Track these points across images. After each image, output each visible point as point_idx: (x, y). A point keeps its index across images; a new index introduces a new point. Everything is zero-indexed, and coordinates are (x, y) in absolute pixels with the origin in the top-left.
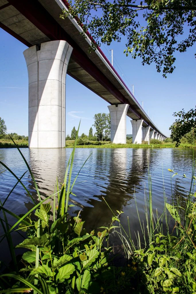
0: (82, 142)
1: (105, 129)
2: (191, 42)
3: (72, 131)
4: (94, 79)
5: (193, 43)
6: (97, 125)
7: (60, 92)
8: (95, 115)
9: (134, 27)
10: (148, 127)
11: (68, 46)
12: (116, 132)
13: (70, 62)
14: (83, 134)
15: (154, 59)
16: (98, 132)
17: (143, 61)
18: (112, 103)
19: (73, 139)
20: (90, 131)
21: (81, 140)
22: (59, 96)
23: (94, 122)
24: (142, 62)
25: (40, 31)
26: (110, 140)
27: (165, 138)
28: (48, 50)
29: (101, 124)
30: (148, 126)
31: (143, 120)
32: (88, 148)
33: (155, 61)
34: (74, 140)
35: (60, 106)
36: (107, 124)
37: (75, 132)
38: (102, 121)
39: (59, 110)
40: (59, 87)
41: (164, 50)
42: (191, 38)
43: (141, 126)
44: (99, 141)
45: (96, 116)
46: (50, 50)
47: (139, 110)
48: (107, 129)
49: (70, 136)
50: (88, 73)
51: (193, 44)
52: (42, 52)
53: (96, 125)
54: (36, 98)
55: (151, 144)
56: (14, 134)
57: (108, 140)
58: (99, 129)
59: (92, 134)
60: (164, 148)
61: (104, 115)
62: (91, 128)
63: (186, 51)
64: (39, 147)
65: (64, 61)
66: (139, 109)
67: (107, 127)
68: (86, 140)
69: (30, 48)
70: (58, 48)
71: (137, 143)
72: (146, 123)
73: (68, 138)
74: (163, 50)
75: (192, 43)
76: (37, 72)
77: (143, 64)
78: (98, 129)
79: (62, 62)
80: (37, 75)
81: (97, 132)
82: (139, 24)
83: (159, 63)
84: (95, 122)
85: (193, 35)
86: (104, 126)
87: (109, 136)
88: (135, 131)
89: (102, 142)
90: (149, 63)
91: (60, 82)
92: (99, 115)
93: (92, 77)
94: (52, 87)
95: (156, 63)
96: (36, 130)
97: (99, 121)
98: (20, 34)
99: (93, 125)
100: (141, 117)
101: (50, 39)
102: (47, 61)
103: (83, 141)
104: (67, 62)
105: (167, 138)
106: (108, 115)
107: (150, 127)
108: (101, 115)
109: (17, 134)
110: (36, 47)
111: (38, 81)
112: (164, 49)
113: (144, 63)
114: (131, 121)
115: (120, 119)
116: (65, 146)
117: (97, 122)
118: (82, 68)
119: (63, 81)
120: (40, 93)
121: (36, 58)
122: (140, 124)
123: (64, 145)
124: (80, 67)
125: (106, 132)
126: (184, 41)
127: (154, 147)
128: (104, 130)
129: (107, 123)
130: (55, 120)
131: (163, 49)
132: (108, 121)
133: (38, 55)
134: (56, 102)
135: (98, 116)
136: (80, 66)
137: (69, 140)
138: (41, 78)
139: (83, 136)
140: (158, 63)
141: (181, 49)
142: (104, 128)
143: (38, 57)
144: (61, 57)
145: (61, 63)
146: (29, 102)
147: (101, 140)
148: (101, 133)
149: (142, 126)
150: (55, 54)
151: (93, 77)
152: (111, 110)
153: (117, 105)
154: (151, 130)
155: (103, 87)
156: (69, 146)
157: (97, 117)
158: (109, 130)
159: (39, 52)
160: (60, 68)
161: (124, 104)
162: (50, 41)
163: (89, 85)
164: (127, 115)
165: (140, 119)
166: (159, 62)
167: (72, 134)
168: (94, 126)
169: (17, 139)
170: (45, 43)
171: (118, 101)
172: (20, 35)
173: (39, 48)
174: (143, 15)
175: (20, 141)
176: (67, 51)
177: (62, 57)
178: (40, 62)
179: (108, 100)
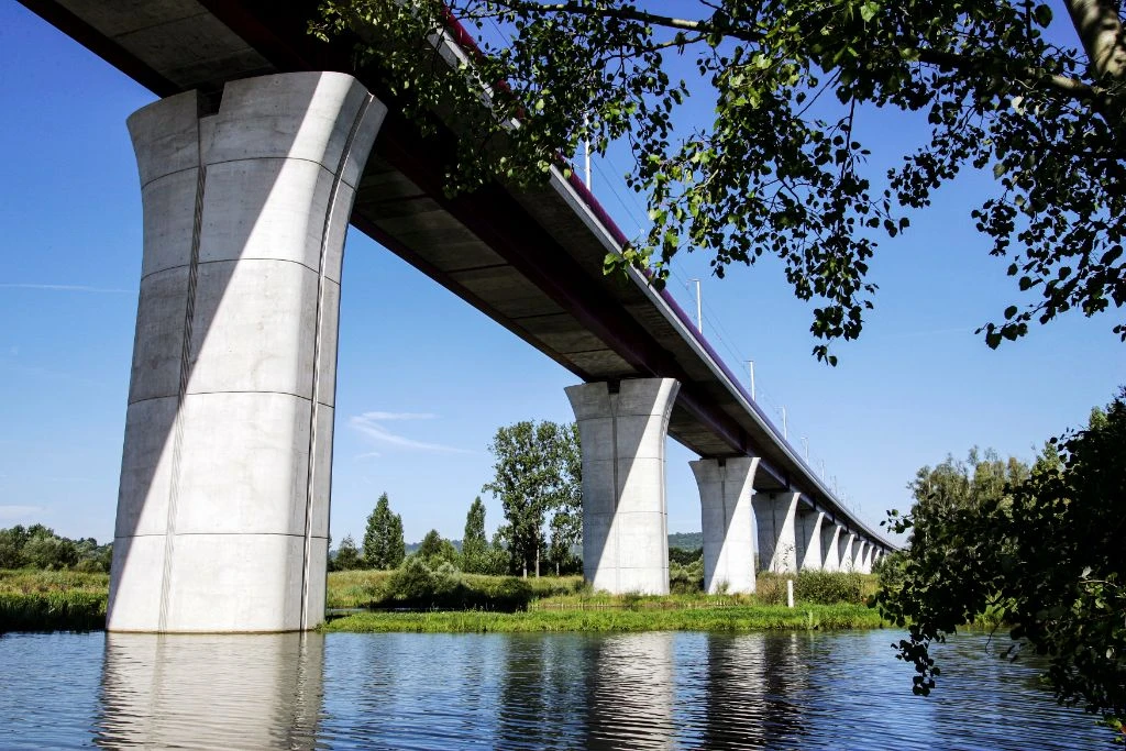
0: (425, 584)
1: (553, 511)
2: (947, 162)
3: (371, 520)
4: (495, 253)
5: (957, 164)
6: (511, 484)
7: (311, 323)
8: (501, 430)
9: (662, 98)
10: (787, 494)
11: (362, 97)
12: (609, 525)
13: (370, 171)
14: (432, 537)
15: (770, 243)
16: (516, 523)
17: (719, 258)
18: (587, 370)
19: (372, 564)
20: (471, 516)
21: (418, 568)
22: (301, 345)
23: (496, 472)
24: (713, 263)
25: (222, 27)
26: (581, 573)
27: (882, 554)
28: (258, 116)
29: (534, 483)
30: (786, 489)
31: (755, 461)
32: (455, 630)
33: (776, 248)
34: (380, 568)
35: (306, 396)
36: (567, 480)
37: (384, 523)
38: (536, 461)
39: (298, 417)
40: (305, 299)
41: (816, 204)
42: (945, 144)
43: (748, 491)
44: (520, 573)
45: (502, 437)
46: (268, 116)
47: (730, 409)
48: (563, 508)
49: (359, 543)
50: (459, 225)
51: (956, 169)
52: (224, 122)
53: (503, 485)
54: (178, 349)
55: (806, 605)
56: (35, 530)
57: (566, 571)
58: (521, 507)
59: (482, 536)
60: (873, 628)
61: (548, 433)
62: (478, 501)
63: (928, 203)
64: (170, 628)
65: (340, 168)
66: (733, 400)
67: (563, 496)
68: (446, 571)
69: (167, 99)
70: (306, 109)
71: (730, 591)
72: (771, 472)
73: (342, 561)
74: (809, 202)
75: (953, 163)
76: (191, 220)
77: (720, 273)
78: (514, 505)
79: (329, 172)
80: (190, 234)
81: (508, 523)
82: (686, 92)
83: (797, 260)
84: (502, 472)
85: (951, 134)
86: (551, 489)
87: (575, 551)
88: (716, 520)
89: (536, 581)
90: (750, 257)
91: (312, 271)
92: (523, 430)
93: (480, 243)
94: (266, 296)
95: (782, 256)
96: (163, 527)
97: (518, 467)
98: (117, 36)
99: (487, 487)
100: (744, 446)
101: (270, 65)
102: (248, 166)
103: (432, 574)
104: (352, 173)
105: (891, 549)
106: (571, 435)
107: (797, 495)
108: (534, 430)
109: (50, 533)
110: (199, 97)
111: (194, 264)
112: (817, 198)
113: (724, 265)
114: (692, 464)
115: (632, 458)
116: (320, 618)
117: (507, 471)
118: (431, 200)
119: (330, 268)
120: (196, 325)
121: (190, 150)
122: (742, 481)
123: (314, 614)
124: (421, 197)
125: (556, 524)
126: (916, 158)
127: (817, 623)
128: (549, 515)
129: (566, 478)
130: (273, 471)
131: (812, 197)
132: (571, 460)
133: (204, 137)
134: (283, 375)
135: (518, 435)
136: (419, 192)
137: (351, 568)
138: (210, 248)
139: (432, 545)
140: (793, 256)
141: (904, 192)
142: (551, 500)
143: (203, 143)
144: (322, 149)
145: (320, 178)
146: (135, 370)
147: (531, 568)
148: (531, 529)
149: (755, 487)
150: (293, 136)
151: (489, 245)
152: (584, 411)
153: (613, 382)
154: (803, 513)
155: (539, 292)
156: (343, 621)
157: (508, 443)
158: (572, 512)
159: (209, 122)
160: (314, 202)
161: (650, 375)
162: (271, 72)
163: (466, 283)
164: (670, 433)
165: (741, 454)
166: (798, 254)
167: (369, 537)
168: (490, 492)
169: (42, 566)
170: (246, 80)
171: (620, 363)
172: (120, 41)
173: (210, 104)
174: (700, 62)
175: (64, 574)
176: (356, 123)
177: (327, 153)
178: (211, 171)
179: (568, 356)
